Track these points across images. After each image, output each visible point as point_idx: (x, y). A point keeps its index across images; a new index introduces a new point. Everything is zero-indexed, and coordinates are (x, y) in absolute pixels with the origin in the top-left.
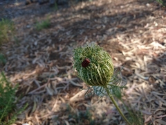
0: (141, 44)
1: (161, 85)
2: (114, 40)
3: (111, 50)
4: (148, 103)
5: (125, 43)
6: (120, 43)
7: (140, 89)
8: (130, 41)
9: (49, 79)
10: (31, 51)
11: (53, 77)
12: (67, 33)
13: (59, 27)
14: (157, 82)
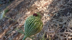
0: (44, 2)
1: (56, 15)
2: (34, 5)
3: (33, 10)
4: (52, 27)
5: (38, 4)
6: (36, 5)
7: (47, 21)
8: (40, 2)
9: (10, 34)
10: (2, 24)
11: (11, 32)
12: (15, 10)
13: (12, 9)
14: (54, 15)
